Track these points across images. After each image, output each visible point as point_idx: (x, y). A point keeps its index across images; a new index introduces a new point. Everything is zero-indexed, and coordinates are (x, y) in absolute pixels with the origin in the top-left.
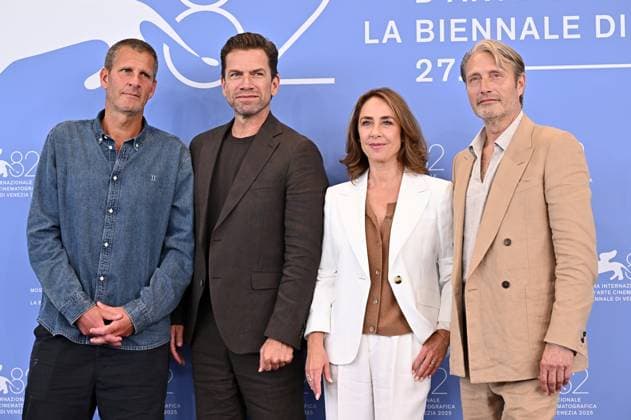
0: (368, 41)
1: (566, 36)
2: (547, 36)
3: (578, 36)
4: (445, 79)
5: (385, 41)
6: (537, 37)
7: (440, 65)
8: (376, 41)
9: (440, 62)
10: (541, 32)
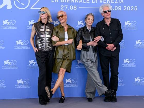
0: (52, 2)
1: (87, 2)
2: (84, 2)
3: (89, 2)
4: (66, 9)
5: (55, 2)
6: (82, 2)
7: (65, 7)
8: (54, 2)
9: (65, 6)
10: (83, 2)
